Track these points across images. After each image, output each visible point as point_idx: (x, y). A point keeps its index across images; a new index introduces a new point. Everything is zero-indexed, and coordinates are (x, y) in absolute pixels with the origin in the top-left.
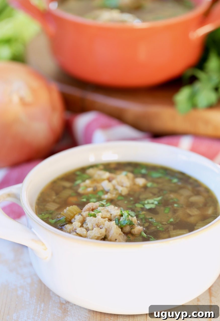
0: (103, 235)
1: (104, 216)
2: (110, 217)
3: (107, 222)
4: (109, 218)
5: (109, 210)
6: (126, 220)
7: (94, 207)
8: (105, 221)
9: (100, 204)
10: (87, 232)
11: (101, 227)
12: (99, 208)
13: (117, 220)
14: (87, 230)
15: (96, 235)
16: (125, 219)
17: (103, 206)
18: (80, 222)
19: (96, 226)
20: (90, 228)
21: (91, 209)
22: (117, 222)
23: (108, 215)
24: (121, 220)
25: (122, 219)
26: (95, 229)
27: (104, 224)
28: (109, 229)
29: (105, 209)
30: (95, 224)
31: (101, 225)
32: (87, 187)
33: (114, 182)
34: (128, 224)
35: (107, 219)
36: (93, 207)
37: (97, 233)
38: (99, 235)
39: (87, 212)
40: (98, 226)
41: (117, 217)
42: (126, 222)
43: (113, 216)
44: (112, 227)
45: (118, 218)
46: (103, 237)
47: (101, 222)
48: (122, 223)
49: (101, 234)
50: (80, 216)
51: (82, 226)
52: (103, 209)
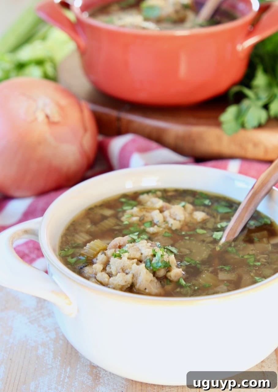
0: (129, 283)
1: (132, 256)
2: (141, 257)
3: (135, 264)
4: (139, 259)
5: (140, 248)
6: (160, 261)
7: (122, 243)
8: (133, 264)
9: (130, 239)
10: (109, 279)
11: (127, 271)
12: (128, 245)
13: (148, 261)
14: (110, 275)
15: (119, 284)
16: (158, 261)
17: (134, 241)
18: (103, 264)
19: (120, 271)
20: (114, 273)
21: (118, 246)
22: (149, 263)
23: (138, 255)
24: (153, 262)
25: (155, 260)
26: (119, 274)
27: (131, 268)
28: (137, 274)
29: (135, 247)
30: (120, 268)
31: (127, 269)
32: (132, 215)
33: (166, 213)
34: (162, 267)
35: (135, 261)
36: (120, 243)
37: (121, 281)
38: (124, 284)
39: (113, 250)
40: (123, 270)
41: (148, 258)
42: (160, 264)
43: (143, 256)
44: (140, 273)
45: (150, 259)
46: (129, 286)
47: (126, 265)
48: (155, 265)
49: (126, 282)
50: (103, 255)
51: (104, 269)
52: (133, 246)
